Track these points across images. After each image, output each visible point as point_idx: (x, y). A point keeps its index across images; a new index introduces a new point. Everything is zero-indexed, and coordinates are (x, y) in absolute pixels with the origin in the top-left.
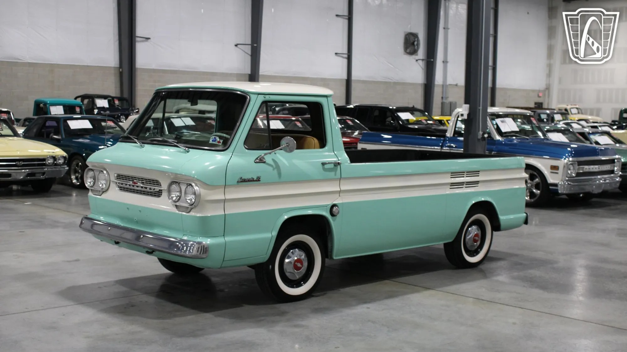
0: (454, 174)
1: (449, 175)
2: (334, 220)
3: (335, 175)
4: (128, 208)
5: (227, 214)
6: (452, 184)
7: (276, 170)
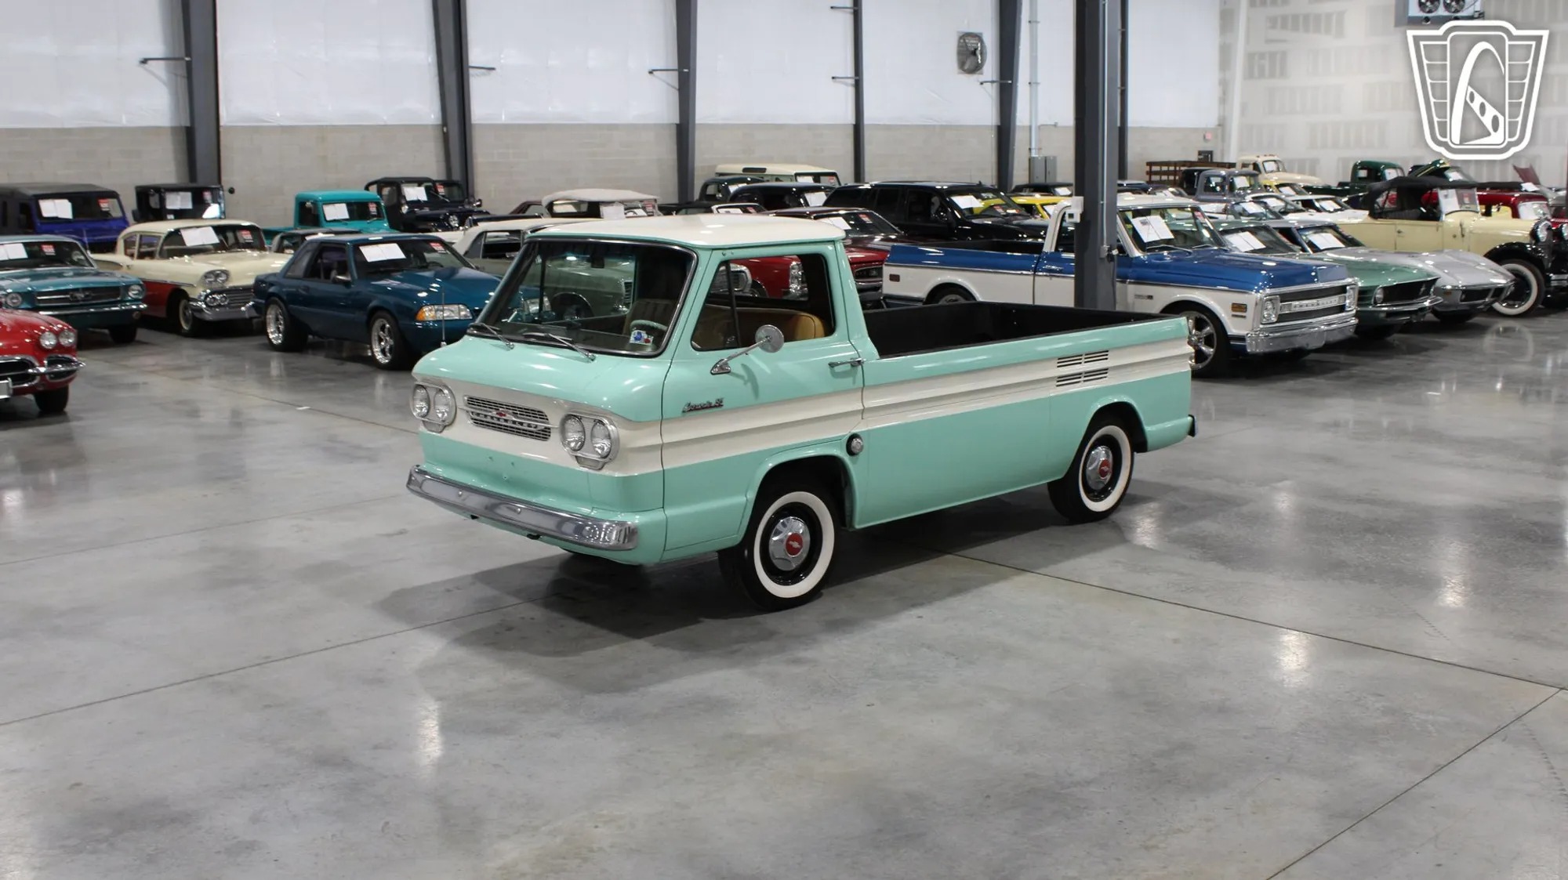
0: (1064, 360)
1: (1055, 363)
2: (854, 463)
3: (854, 382)
4: (490, 458)
5: (668, 470)
6: (1060, 377)
7: (749, 384)
